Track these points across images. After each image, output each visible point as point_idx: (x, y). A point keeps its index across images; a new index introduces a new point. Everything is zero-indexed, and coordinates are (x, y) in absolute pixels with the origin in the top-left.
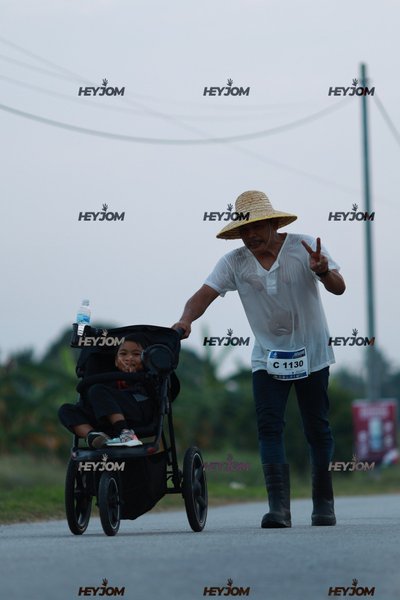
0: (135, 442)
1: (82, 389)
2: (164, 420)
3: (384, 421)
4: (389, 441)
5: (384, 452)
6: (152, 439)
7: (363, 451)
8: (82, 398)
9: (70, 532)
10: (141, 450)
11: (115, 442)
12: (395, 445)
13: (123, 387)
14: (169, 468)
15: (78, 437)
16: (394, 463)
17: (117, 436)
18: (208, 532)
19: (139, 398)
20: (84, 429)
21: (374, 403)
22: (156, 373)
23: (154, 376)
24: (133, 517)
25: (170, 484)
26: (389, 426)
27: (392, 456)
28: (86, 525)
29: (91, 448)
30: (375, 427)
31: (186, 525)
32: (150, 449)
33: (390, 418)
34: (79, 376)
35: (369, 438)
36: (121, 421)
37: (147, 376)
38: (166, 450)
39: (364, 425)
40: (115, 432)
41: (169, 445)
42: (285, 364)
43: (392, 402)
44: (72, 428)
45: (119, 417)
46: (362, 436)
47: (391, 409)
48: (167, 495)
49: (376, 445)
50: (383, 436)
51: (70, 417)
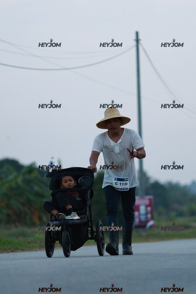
0: (77, 217)
1: (53, 195)
2: (88, 208)
3: (147, 206)
4: (149, 216)
5: (147, 221)
6: (83, 216)
7: (137, 221)
8: (53, 198)
9: (47, 257)
10: (80, 220)
11: (69, 217)
12: (152, 218)
13: (69, 193)
14: (89, 229)
15: (52, 215)
16: (152, 226)
17: (70, 215)
18: (105, 256)
19: (78, 199)
20: (55, 212)
21: (142, 198)
22: (85, 188)
23: (85, 190)
24: (74, 250)
25: (90, 236)
26: (149, 209)
27: (151, 223)
28: (53, 253)
29: (59, 220)
30: (142, 209)
31: (97, 253)
32: (83, 220)
33: (150, 205)
34: (51, 190)
35: (139, 214)
36: (70, 209)
37: (81, 190)
38: (88, 221)
39: (138, 209)
40: (68, 213)
41: (89, 219)
42: (121, 183)
43: (151, 197)
44: (49, 212)
45: (70, 207)
46: (136, 214)
47: (150, 200)
48: (88, 240)
49: (143, 218)
50: (147, 214)
51: (48, 207)
